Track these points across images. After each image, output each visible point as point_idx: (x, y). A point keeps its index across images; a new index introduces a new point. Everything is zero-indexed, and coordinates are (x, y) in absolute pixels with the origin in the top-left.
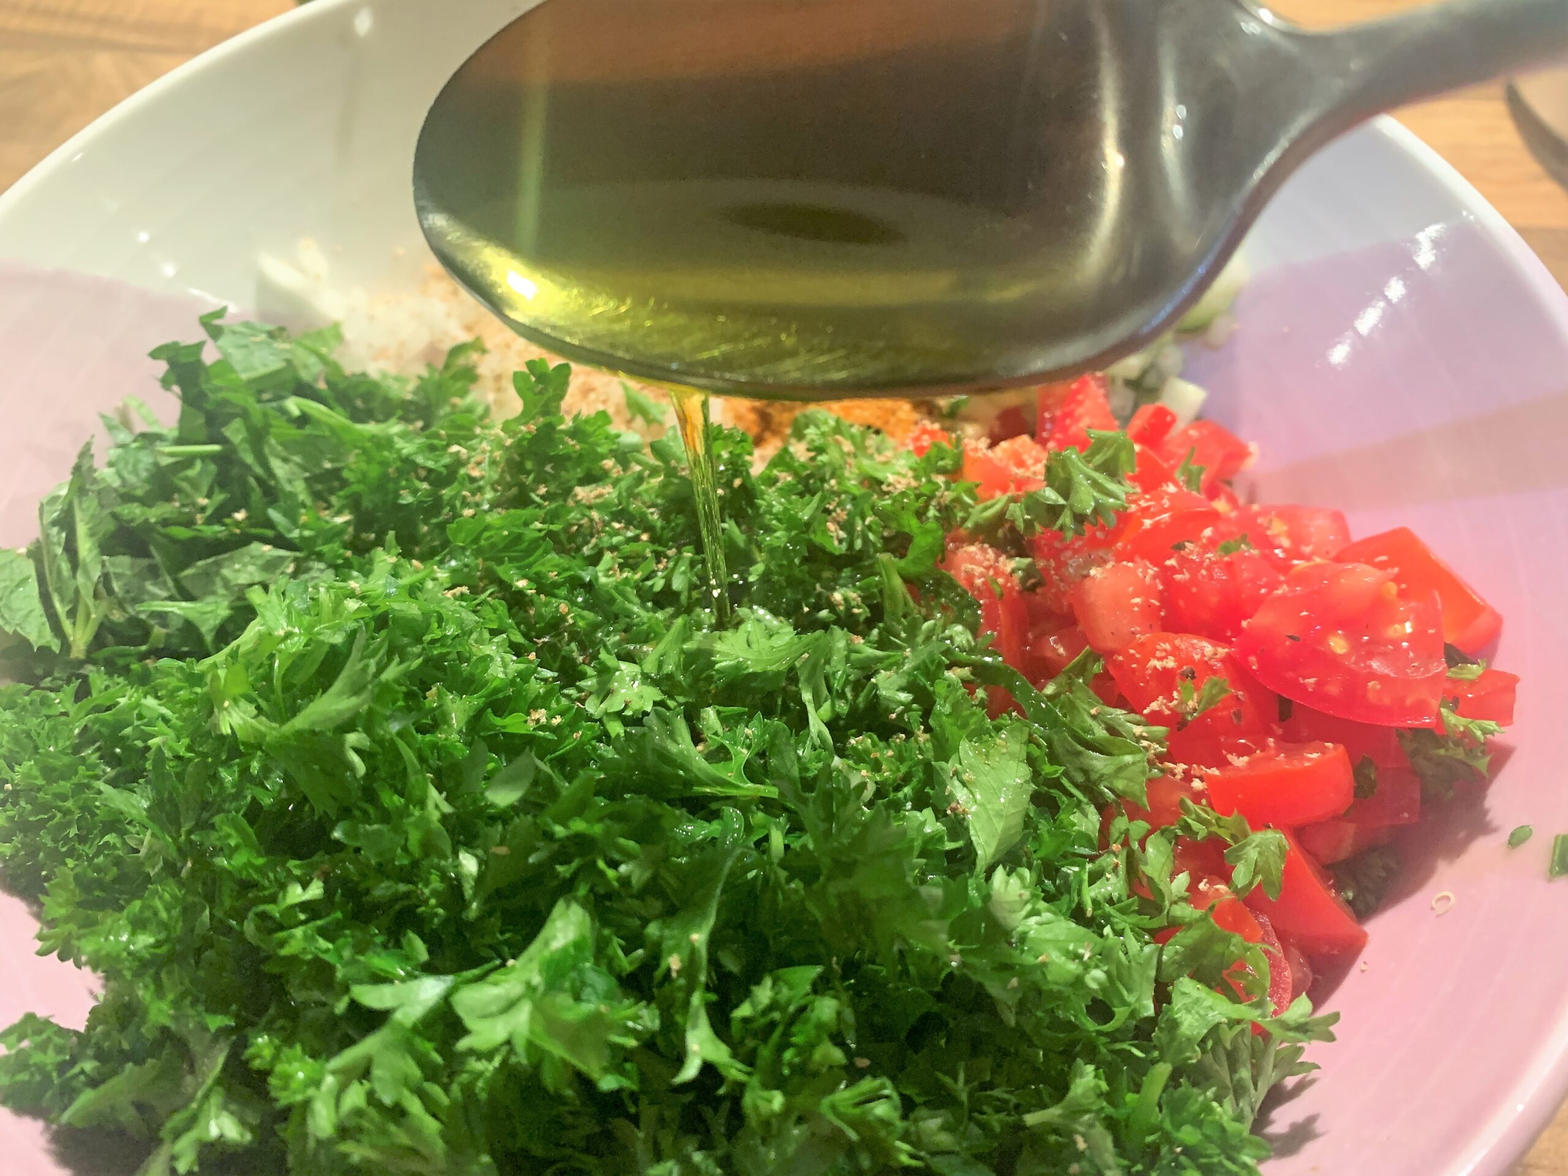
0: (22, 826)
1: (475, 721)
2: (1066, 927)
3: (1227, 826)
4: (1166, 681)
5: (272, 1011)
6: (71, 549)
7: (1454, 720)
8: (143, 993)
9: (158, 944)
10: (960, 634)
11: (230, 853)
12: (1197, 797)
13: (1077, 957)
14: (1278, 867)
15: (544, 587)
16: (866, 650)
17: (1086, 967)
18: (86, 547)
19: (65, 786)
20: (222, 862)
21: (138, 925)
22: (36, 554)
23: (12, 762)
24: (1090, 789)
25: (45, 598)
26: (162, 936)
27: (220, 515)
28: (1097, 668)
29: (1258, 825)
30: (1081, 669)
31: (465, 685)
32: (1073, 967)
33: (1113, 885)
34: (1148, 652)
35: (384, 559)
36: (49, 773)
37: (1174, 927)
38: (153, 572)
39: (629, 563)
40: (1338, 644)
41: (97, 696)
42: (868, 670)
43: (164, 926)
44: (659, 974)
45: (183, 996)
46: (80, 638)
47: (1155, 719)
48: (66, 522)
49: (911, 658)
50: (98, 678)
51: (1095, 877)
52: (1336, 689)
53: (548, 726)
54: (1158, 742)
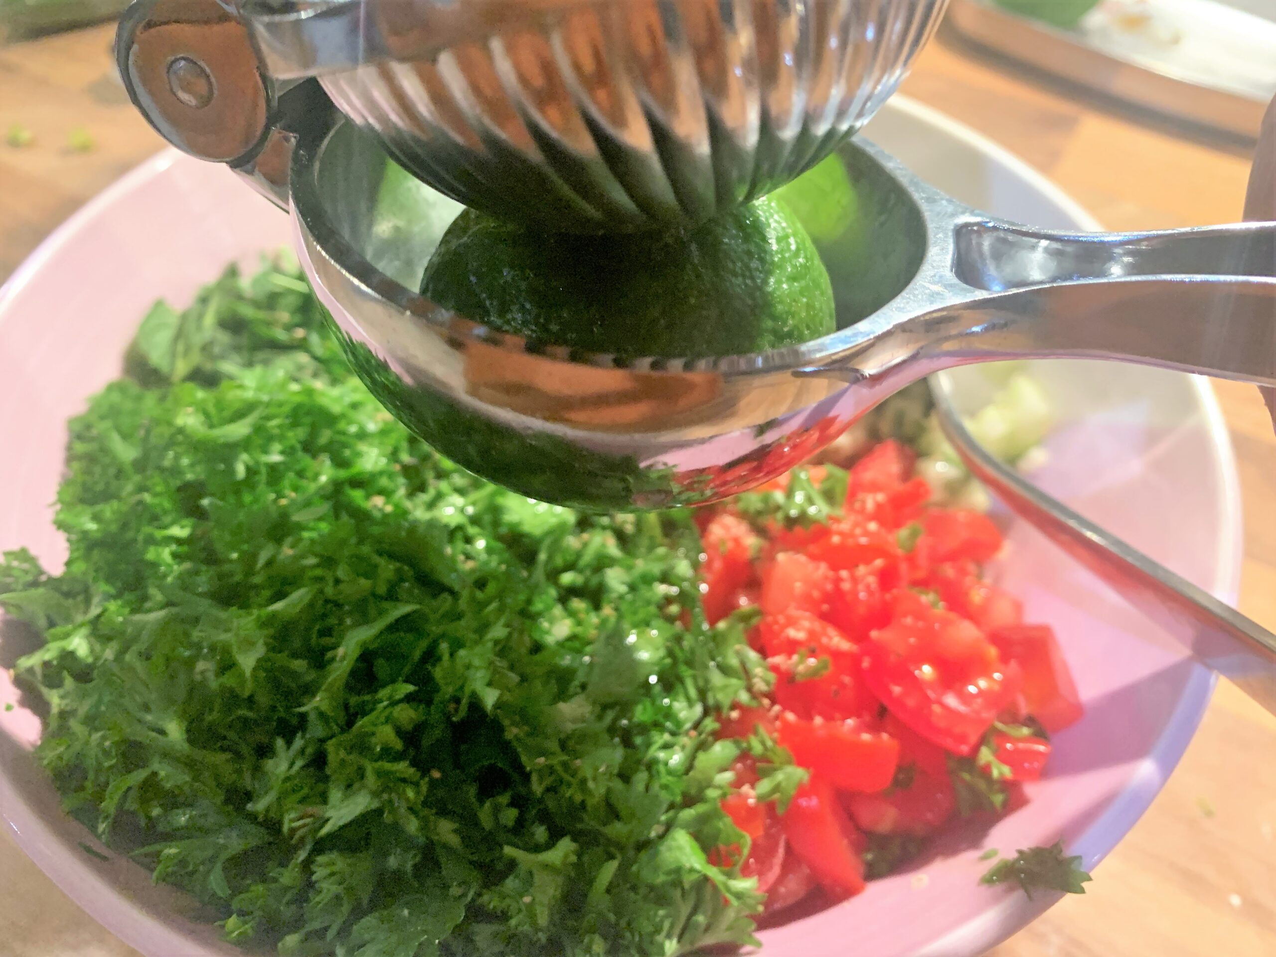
4: (791, 647)
6: (200, 317)
7: (986, 757)
14: (792, 792)
18: (210, 319)
21: (96, 518)
22: (184, 317)
24: (702, 694)
27: (289, 328)
28: (756, 621)
30: (746, 619)
34: (792, 622)
38: (237, 349)
40: (926, 672)
42: (608, 562)
43: (106, 522)
46: (182, 368)
47: (775, 669)
48: (204, 300)
49: (641, 566)
52: (911, 702)
53: (381, 510)
54: (768, 683)
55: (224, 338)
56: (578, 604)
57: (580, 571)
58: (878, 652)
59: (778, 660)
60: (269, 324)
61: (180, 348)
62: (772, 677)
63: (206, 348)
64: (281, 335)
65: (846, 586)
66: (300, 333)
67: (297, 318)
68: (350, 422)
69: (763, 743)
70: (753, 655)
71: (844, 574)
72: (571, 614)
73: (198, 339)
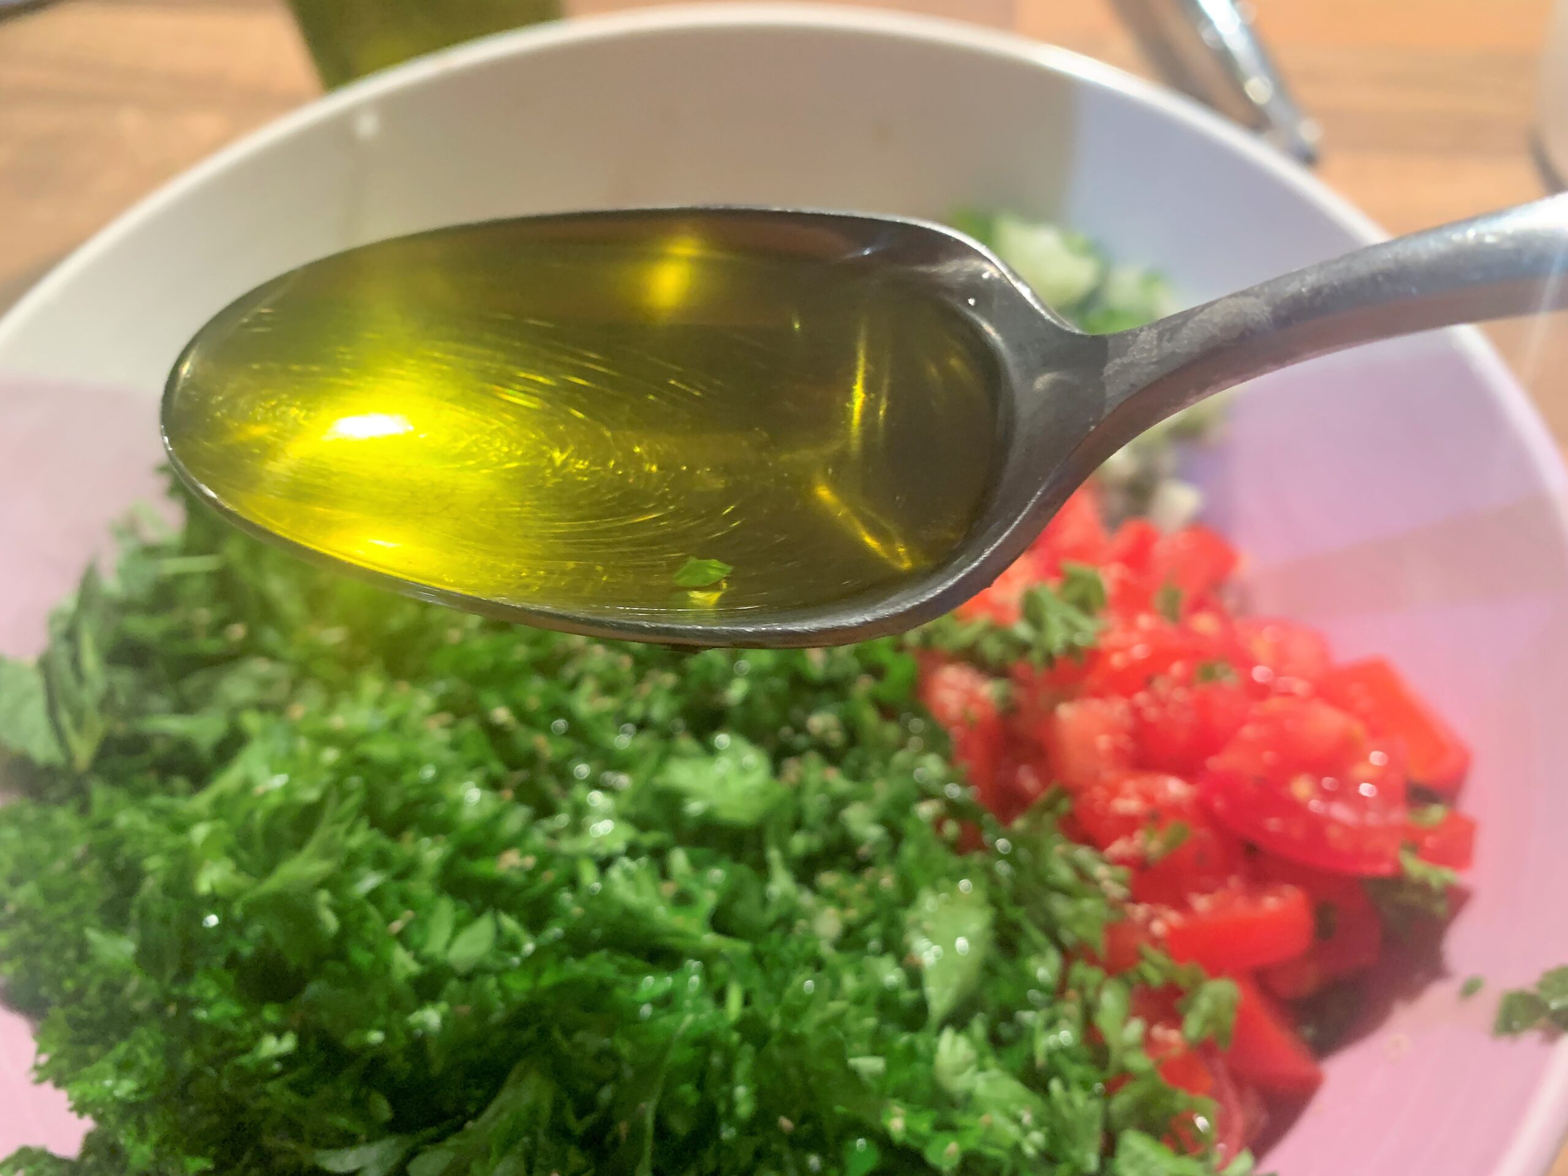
0: (23, 948)
1: (448, 866)
2: (1009, 1088)
3: (1183, 973)
4: (1129, 825)
5: (247, 1158)
6: (75, 661)
7: (1414, 867)
8: (125, 1140)
9: (140, 1091)
10: (932, 767)
11: (208, 1005)
12: (1155, 941)
13: (1017, 1120)
14: (1230, 1019)
15: (525, 718)
16: (838, 781)
17: (1026, 1131)
18: (90, 661)
19: (63, 908)
20: (202, 1014)
21: (124, 1068)
22: (45, 665)
23: (15, 882)
24: (1052, 932)
25: (52, 710)
26: (144, 1082)
27: (219, 628)
28: (1064, 806)
29: (1215, 972)
30: (1050, 807)
31: (439, 828)
32: (1012, 1131)
33: (1066, 1035)
34: (1114, 792)
35: (371, 685)
36: (50, 895)
37: (1125, 1076)
38: (154, 686)
39: (609, 688)
40: (1302, 788)
41: (98, 811)
42: (840, 802)
43: (146, 1071)
44: (609, 1138)
45: (164, 1140)
46: (83, 750)
48: (71, 636)
49: (883, 789)
50: (99, 793)
51: (1051, 1024)
52: (1298, 832)
53: (521, 869)
54: (1121, 882)
55: (125, 678)
56: (829, 879)
57: (811, 830)
58: (1227, 784)
59: (1119, 847)
60: (185, 633)
61: (65, 719)
62: (1122, 872)
63: (106, 703)
64: (209, 646)
65: (1152, 713)
66: (237, 632)
67: (222, 610)
68: (418, 763)
69: (1157, 966)
70: (1083, 854)
71: (1141, 698)
72: (831, 897)
73: (89, 697)
